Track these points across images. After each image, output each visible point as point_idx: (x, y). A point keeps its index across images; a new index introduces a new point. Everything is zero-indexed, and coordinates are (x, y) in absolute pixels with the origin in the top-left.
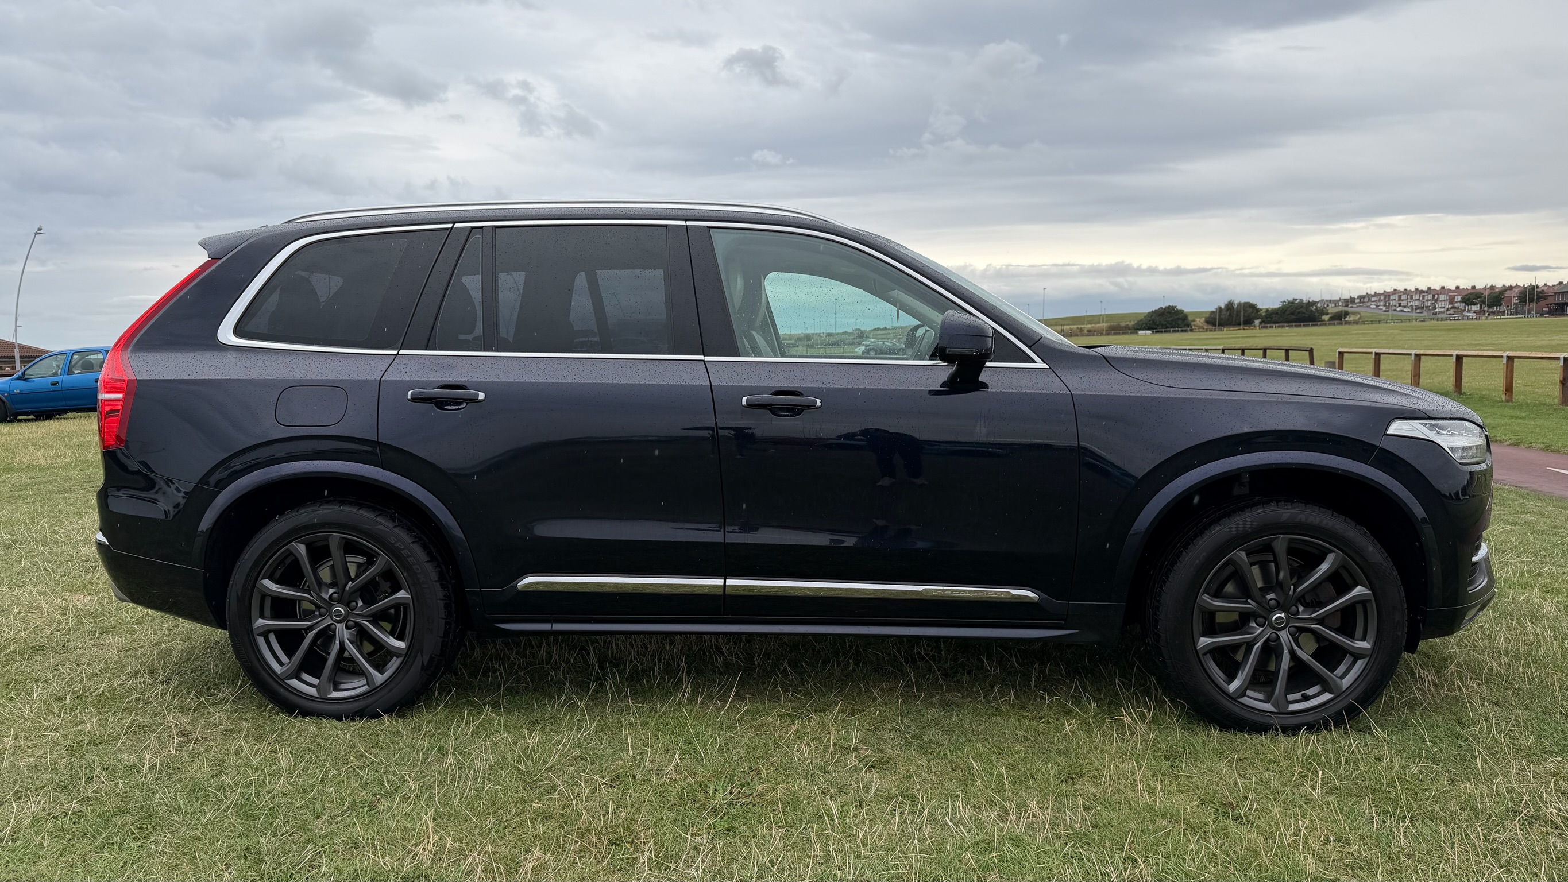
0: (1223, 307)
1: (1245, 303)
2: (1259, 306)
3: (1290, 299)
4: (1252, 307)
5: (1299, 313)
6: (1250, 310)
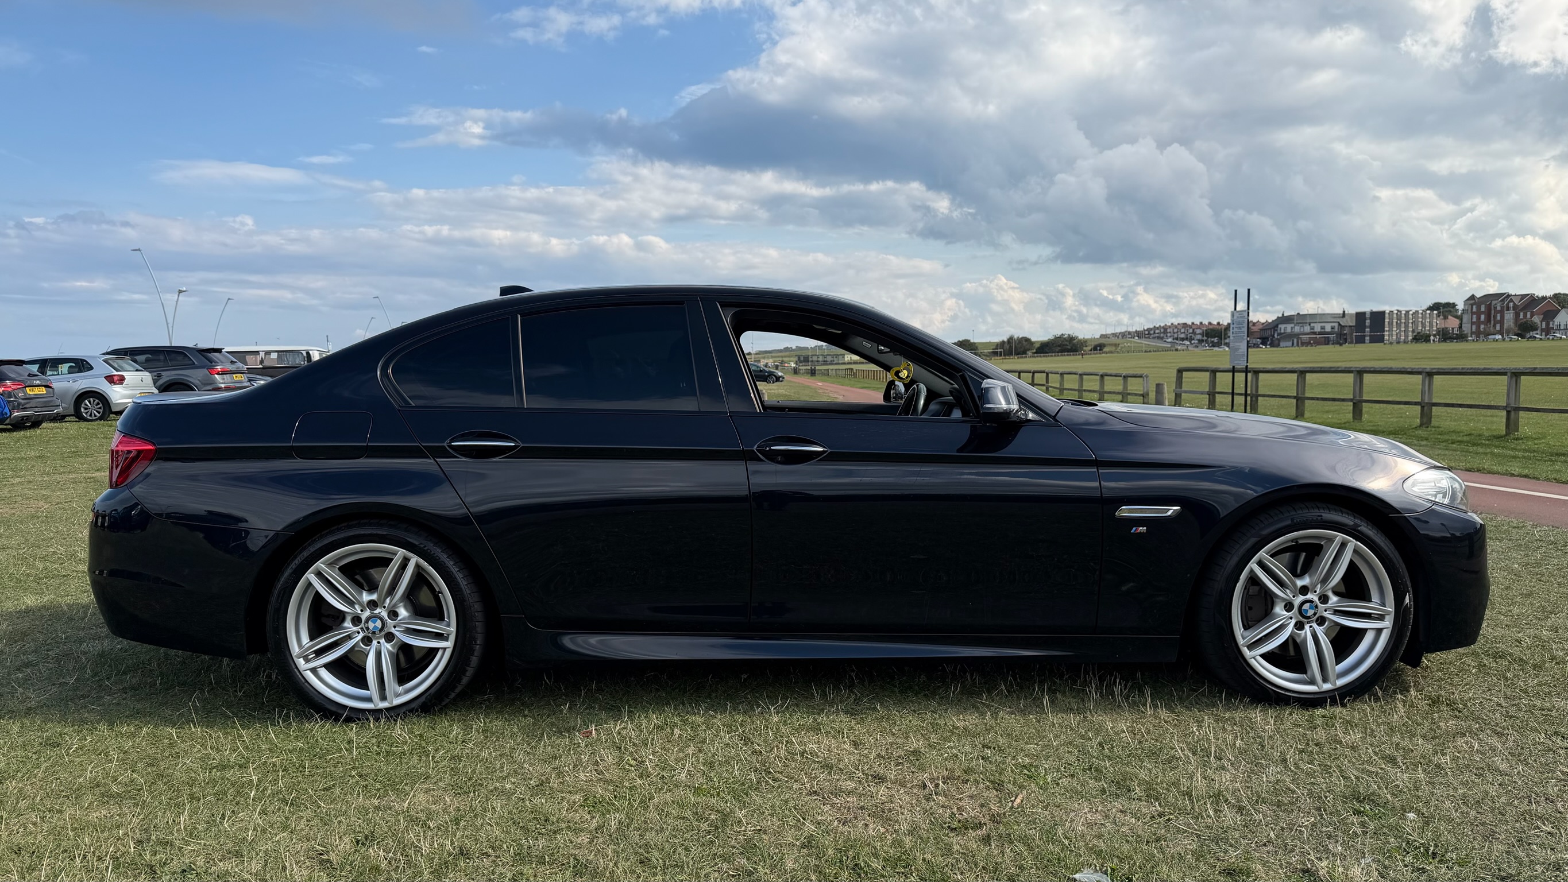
0: (1006, 340)
1: (1023, 338)
2: (1033, 339)
3: (1059, 333)
4: (1027, 340)
5: (1064, 345)
6: (1026, 343)
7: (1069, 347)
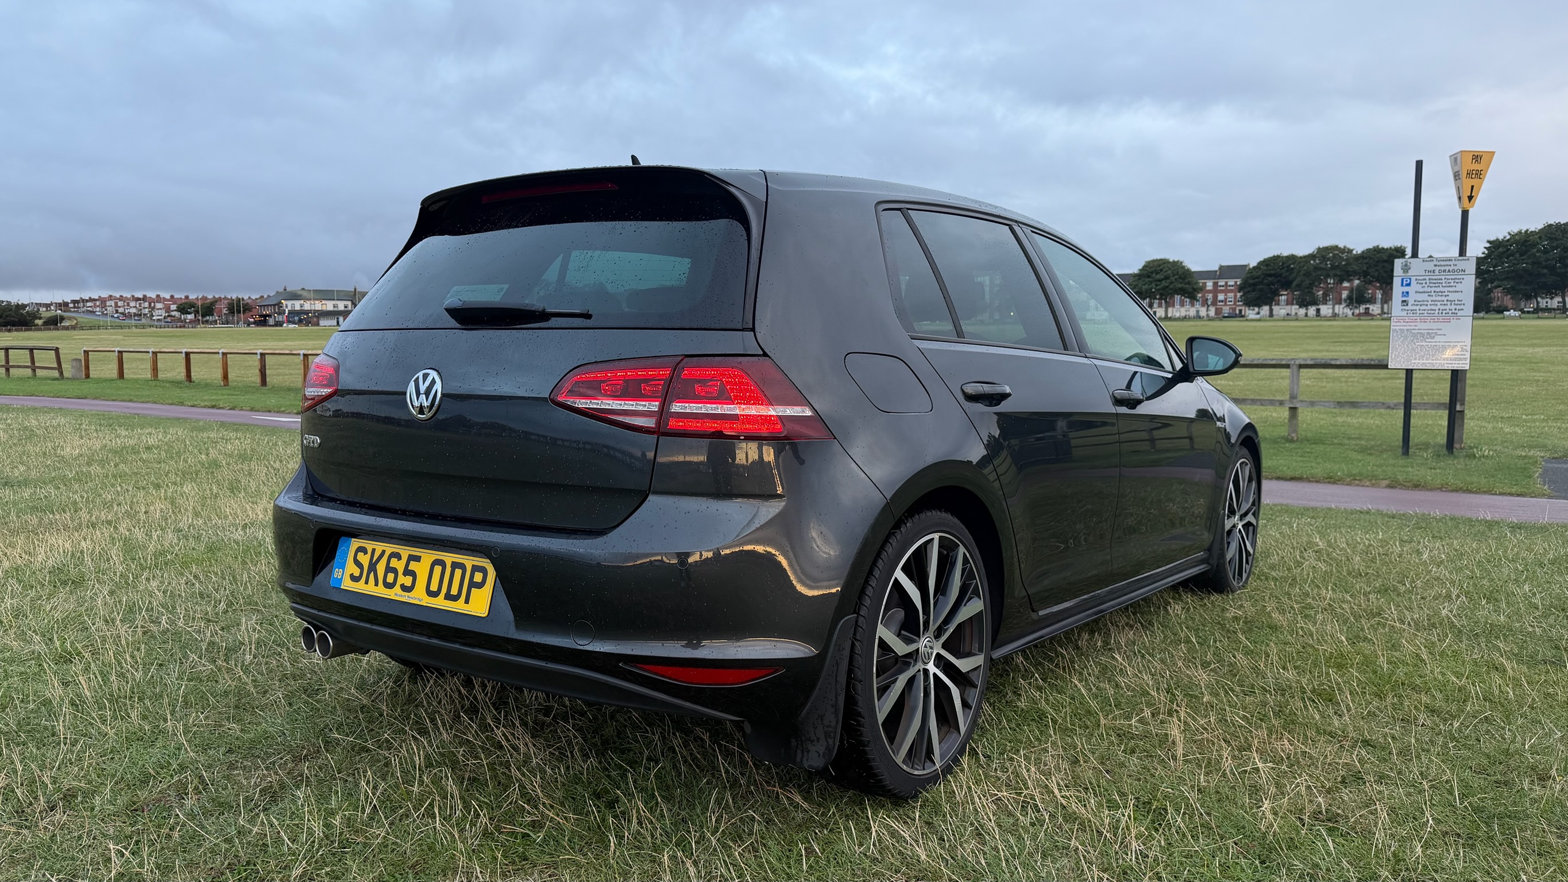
5: (7, 316)
7: (17, 320)
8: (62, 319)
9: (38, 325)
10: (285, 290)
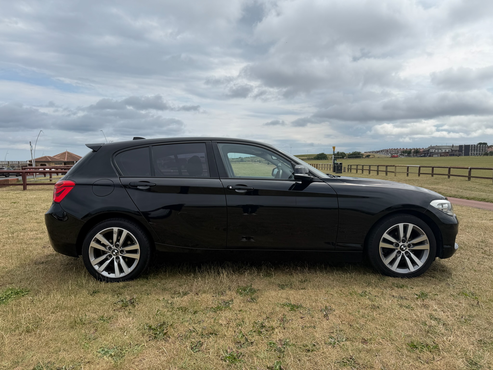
1: (342, 152)
2: (346, 153)
3: (354, 151)
5: (356, 155)
8: (369, 155)
9: (363, 157)
10: (431, 146)
